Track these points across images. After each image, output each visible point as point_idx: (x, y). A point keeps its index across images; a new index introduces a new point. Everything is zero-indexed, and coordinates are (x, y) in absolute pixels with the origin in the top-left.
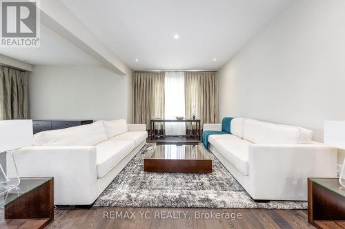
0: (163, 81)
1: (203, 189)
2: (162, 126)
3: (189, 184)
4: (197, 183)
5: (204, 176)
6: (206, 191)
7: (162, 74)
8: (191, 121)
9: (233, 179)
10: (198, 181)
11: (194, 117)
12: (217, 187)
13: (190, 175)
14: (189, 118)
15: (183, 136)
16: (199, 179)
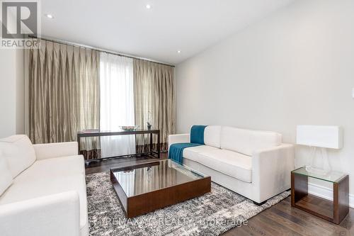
0: (97, 66)
1: (215, 212)
2: (94, 144)
3: (198, 213)
4: (203, 207)
5: (202, 198)
6: (219, 213)
7: (94, 55)
8: (143, 132)
9: (229, 192)
10: (203, 206)
11: (149, 127)
12: (224, 204)
13: (188, 202)
14: (140, 129)
15: (132, 156)
16: (202, 204)
